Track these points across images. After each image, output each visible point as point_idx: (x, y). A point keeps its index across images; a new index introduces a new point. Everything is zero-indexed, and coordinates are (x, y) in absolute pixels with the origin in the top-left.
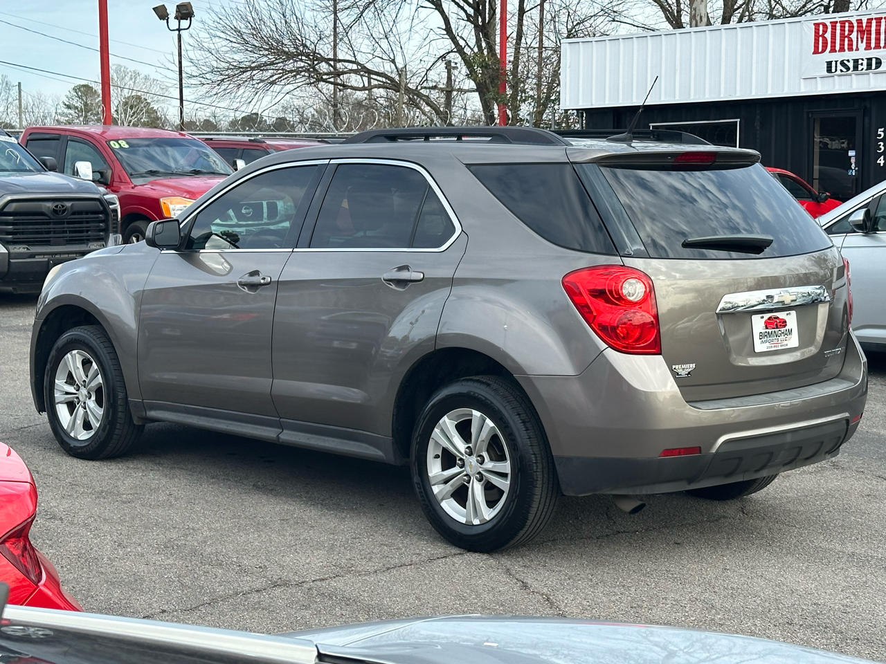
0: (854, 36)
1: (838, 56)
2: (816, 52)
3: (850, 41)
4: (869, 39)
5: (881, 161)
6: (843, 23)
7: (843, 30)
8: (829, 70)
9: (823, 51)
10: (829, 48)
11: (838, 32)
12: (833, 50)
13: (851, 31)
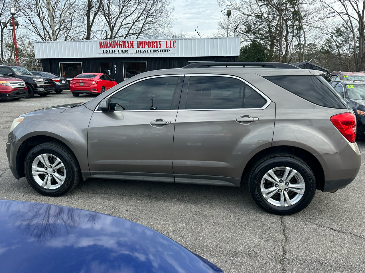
0: (109, 45)
1: (105, 49)
2: (100, 48)
3: (108, 46)
4: (112, 46)
5: (116, 72)
6: (106, 42)
7: (106, 43)
8: (104, 52)
9: (102, 48)
10: (103, 47)
11: (105, 44)
12: (104, 48)
13: (108, 44)
